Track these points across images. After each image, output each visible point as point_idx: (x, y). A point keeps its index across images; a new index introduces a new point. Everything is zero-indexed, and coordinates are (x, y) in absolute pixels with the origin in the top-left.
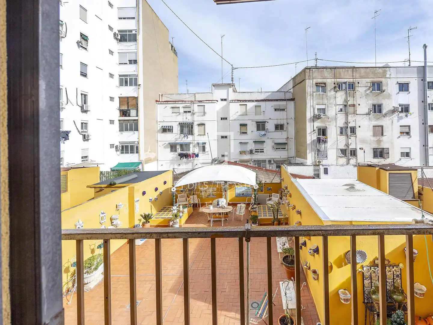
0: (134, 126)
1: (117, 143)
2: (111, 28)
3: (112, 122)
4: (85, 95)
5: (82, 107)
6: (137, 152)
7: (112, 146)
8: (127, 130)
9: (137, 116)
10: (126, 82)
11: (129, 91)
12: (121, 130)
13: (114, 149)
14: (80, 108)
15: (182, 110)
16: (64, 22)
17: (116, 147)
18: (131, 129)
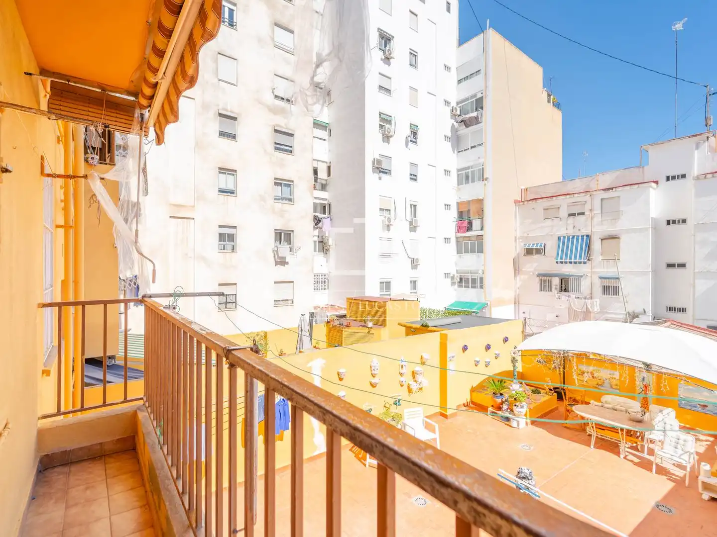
0: (477, 246)
1: (453, 272)
2: (447, 103)
3: (447, 240)
4: (415, 206)
5: (411, 223)
6: (481, 287)
7: (447, 275)
8: (466, 251)
9: (482, 229)
10: (467, 177)
11: (470, 192)
12: (459, 252)
13: (449, 280)
14: (408, 223)
15: (564, 213)
16: (393, 117)
17: (453, 278)
18: (473, 251)
